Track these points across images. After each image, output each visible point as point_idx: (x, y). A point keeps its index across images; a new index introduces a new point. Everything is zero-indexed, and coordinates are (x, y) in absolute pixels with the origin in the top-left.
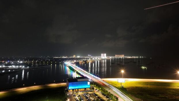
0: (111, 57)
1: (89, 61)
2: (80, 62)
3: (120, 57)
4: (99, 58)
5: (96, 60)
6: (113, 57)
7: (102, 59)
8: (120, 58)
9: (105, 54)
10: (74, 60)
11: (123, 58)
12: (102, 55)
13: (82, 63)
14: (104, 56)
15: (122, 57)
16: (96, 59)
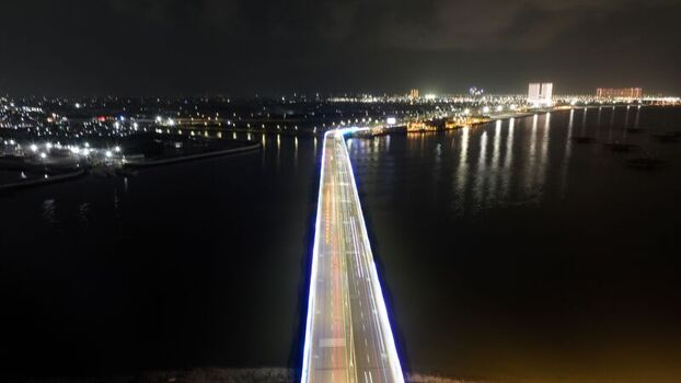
0: (574, 100)
1: (458, 124)
2: (415, 127)
3: (618, 99)
4: (513, 107)
5: (498, 113)
6: (587, 100)
7: (531, 112)
8: (622, 106)
9: (549, 87)
10: (385, 118)
11: (635, 102)
12: (533, 88)
13: (422, 131)
14: (541, 97)
15: (629, 100)
16: (500, 108)
